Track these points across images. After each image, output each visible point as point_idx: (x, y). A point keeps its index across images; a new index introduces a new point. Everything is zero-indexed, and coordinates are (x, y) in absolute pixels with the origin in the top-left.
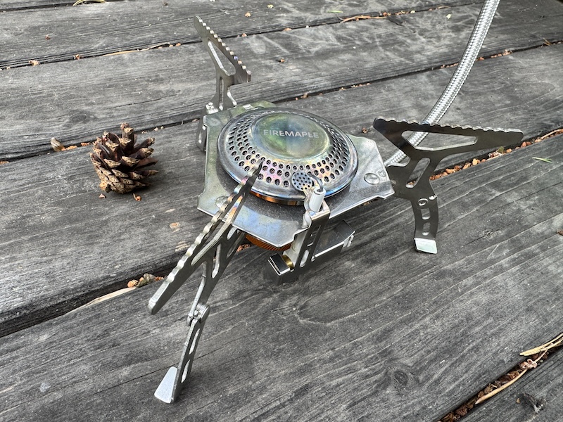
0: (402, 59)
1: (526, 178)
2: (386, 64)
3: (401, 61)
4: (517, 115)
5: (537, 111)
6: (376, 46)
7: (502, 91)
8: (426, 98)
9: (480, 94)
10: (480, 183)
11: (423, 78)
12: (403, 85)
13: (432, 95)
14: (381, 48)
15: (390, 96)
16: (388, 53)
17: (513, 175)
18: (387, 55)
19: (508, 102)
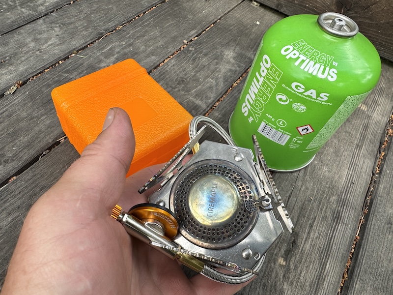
0: (31, 12)
1: (82, 64)
2: (20, 17)
3: (30, 13)
4: (88, 31)
5: (99, 26)
6: (16, 6)
7: (84, 19)
8: (40, 34)
9: (71, 23)
10: (59, 72)
11: (41, 21)
12: (28, 29)
13: (44, 31)
14: (19, 7)
15: (20, 37)
16: (23, 10)
17: (76, 64)
18: (22, 11)
19: (86, 24)
